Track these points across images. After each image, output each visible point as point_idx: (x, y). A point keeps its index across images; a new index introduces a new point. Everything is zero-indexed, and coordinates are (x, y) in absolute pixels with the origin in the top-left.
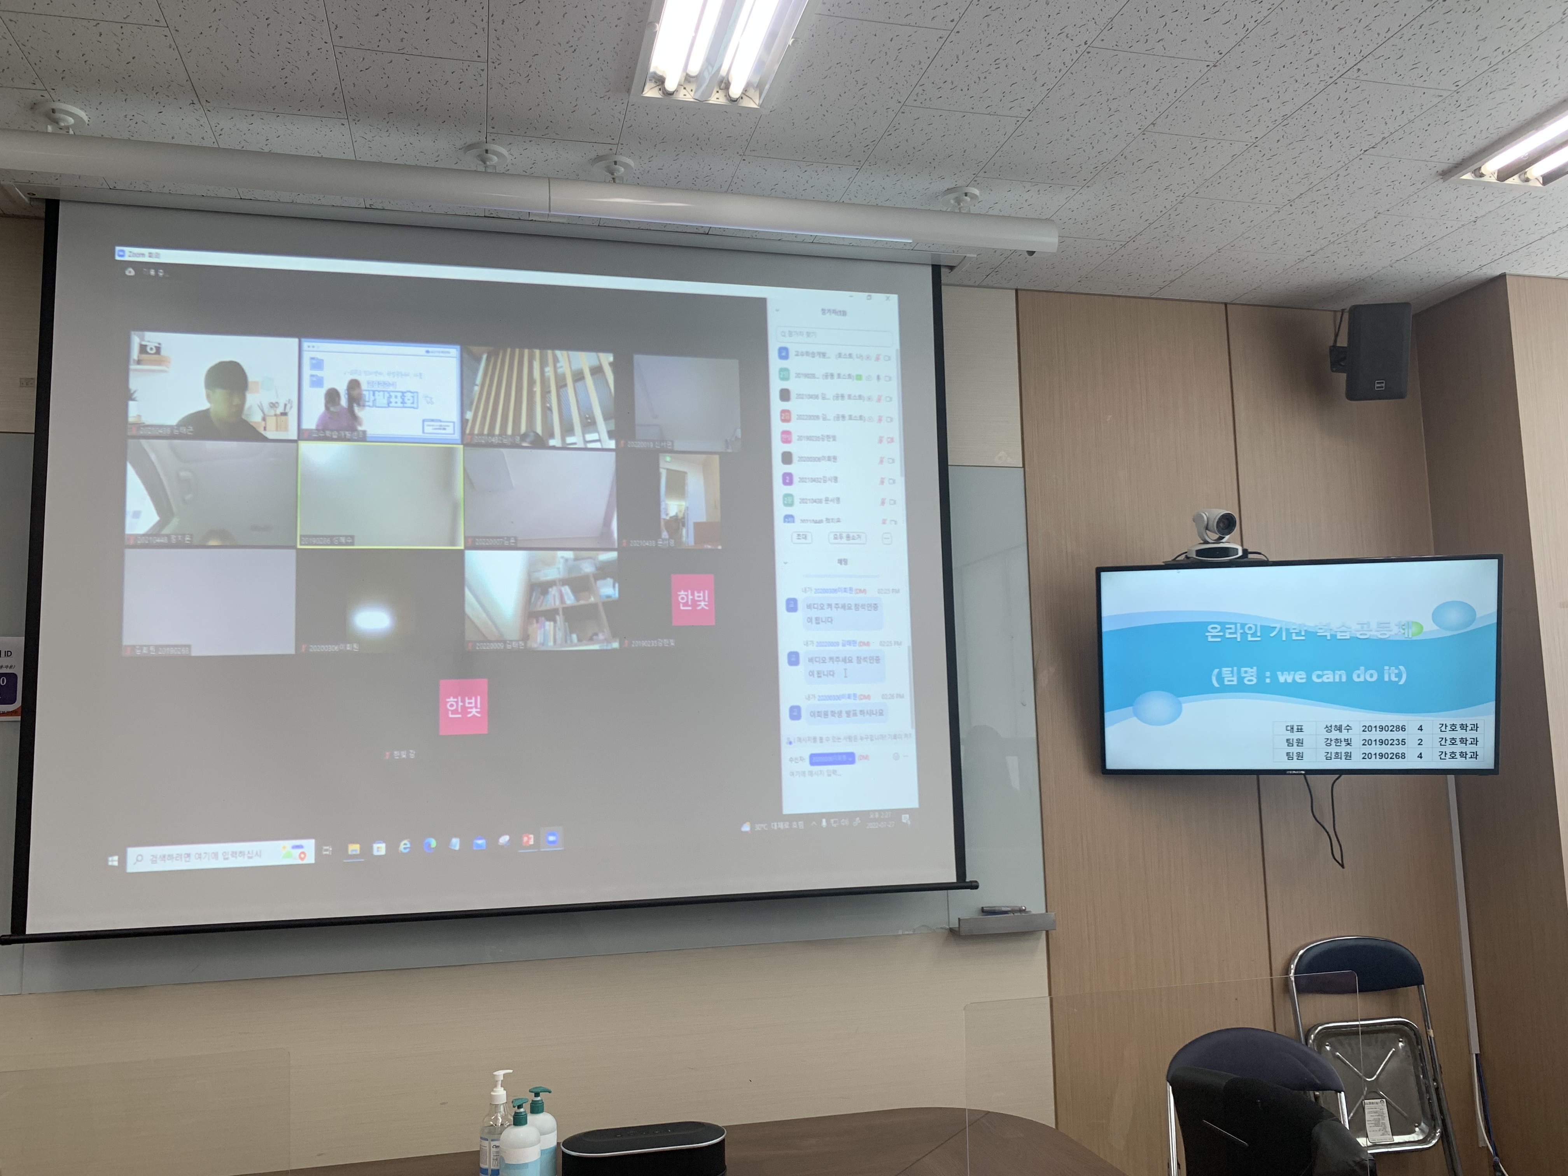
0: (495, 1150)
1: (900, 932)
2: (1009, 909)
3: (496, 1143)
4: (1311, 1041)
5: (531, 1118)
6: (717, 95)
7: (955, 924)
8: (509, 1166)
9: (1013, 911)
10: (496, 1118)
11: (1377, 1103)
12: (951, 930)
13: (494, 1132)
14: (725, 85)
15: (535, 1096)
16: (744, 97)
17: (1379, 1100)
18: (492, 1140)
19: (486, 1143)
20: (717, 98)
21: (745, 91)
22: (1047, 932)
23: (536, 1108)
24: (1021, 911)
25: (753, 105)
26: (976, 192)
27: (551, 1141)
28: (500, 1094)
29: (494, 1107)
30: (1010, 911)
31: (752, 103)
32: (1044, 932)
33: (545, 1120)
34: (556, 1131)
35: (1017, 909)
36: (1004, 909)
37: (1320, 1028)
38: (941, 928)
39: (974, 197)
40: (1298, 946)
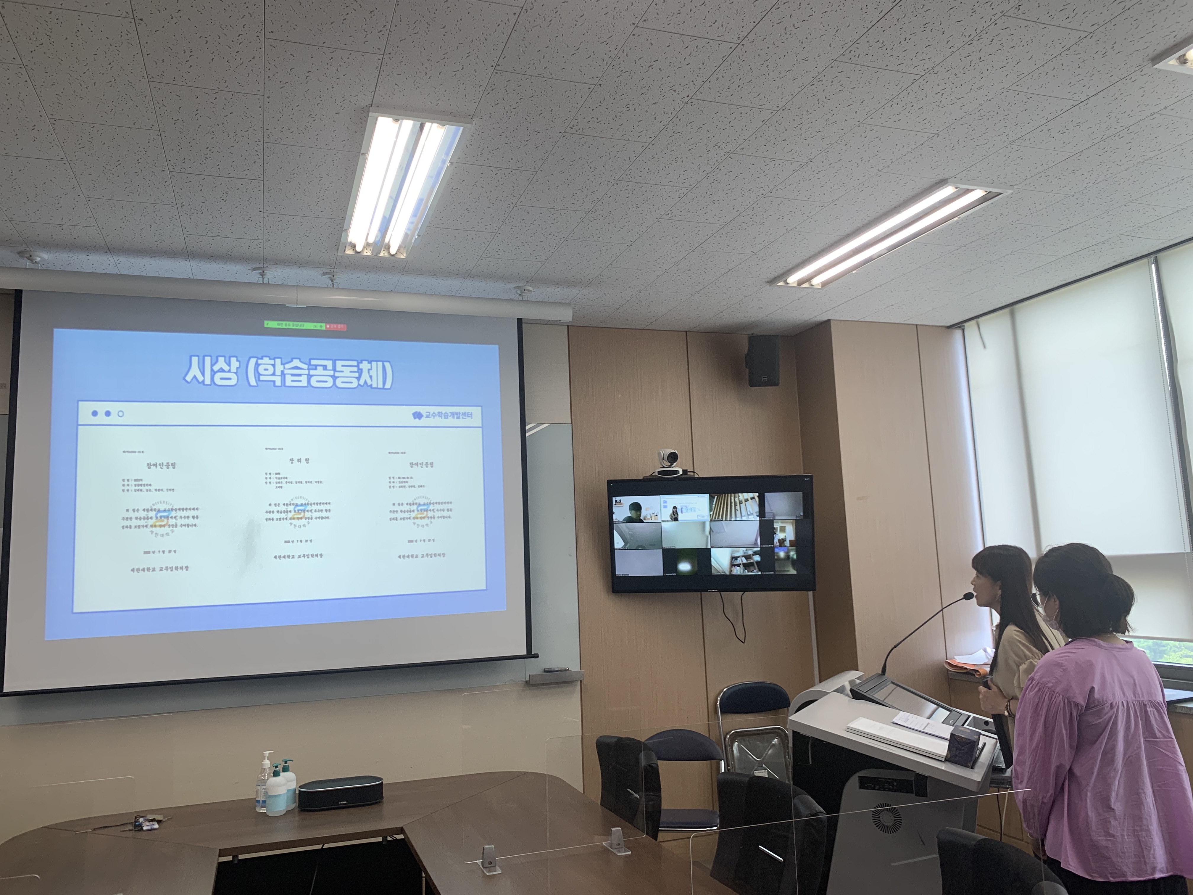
0: (264, 790)
1: (498, 684)
2: (559, 669)
3: (264, 787)
4: (727, 739)
5: (282, 774)
6: (384, 252)
7: (528, 679)
8: (270, 797)
9: (561, 671)
10: (265, 775)
11: (762, 772)
12: (526, 681)
13: (264, 782)
14: (388, 247)
15: (285, 763)
16: (398, 253)
17: (763, 771)
18: (262, 786)
19: (259, 788)
20: (383, 254)
21: (399, 249)
22: (581, 681)
23: (286, 769)
24: (566, 670)
25: (402, 257)
26: (530, 288)
27: (293, 785)
28: (267, 763)
29: (263, 770)
30: (559, 670)
31: (403, 256)
32: (579, 681)
33: (290, 775)
34: (295, 781)
35: (563, 669)
36: (556, 669)
37: (733, 731)
38: (521, 681)
39: (529, 291)
40: (724, 687)
